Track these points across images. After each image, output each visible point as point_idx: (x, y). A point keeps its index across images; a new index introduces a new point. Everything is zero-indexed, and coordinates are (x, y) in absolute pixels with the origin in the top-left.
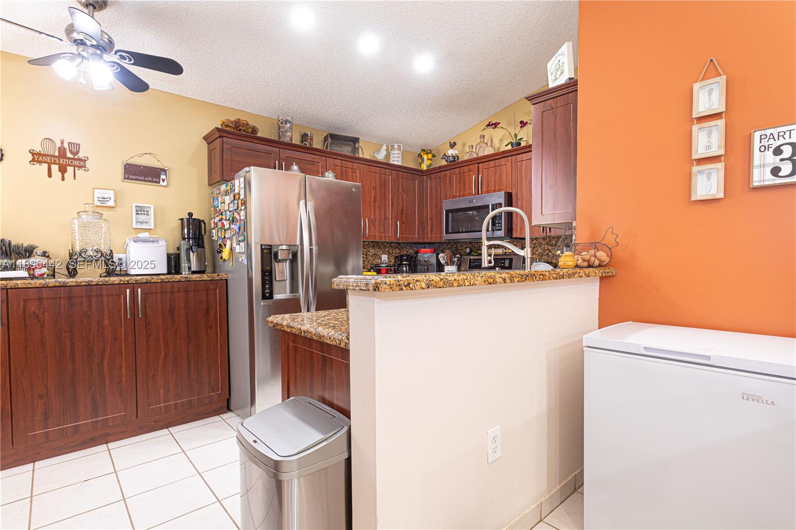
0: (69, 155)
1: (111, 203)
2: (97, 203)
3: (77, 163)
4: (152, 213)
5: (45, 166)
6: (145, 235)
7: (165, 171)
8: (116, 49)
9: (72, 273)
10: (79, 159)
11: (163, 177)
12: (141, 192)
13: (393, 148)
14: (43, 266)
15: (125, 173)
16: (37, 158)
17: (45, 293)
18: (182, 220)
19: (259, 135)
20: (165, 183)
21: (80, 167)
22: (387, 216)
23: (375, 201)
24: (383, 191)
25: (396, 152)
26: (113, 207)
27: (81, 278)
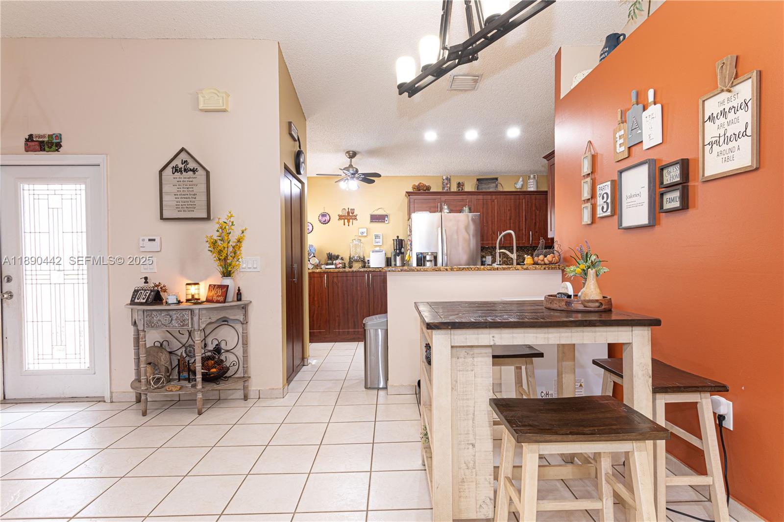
0: (351, 214)
1: (365, 234)
2: (360, 235)
3: (353, 217)
4: (381, 237)
5: (343, 220)
6: (377, 249)
7: (387, 216)
8: (359, 173)
9: (351, 267)
10: (354, 216)
11: (386, 219)
12: (378, 227)
13: (530, 178)
14: (340, 263)
15: (371, 219)
16: (341, 217)
17: (339, 275)
18: (394, 240)
19: (431, 191)
20: (387, 222)
21: (354, 219)
22: (521, 228)
23: (510, 219)
24: (517, 210)
25: (532, 181)
26: (366, 236)
27: (354, 269)
